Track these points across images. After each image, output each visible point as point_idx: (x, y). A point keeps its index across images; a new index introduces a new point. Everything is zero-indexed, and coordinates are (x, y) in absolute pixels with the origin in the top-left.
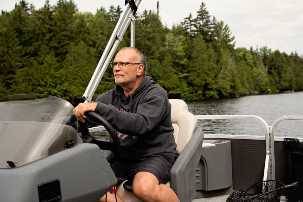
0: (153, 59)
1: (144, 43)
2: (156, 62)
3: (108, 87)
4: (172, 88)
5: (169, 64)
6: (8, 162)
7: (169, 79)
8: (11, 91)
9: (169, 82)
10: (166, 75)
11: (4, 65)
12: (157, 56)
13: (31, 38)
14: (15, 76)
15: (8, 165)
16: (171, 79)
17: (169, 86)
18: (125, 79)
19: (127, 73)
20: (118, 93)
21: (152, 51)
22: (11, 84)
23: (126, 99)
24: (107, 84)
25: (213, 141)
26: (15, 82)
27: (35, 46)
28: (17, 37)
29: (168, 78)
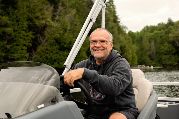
6: (6, 114)
15: (6, 115)
20: (91, 62)
23: (98, 67)
25: (166, 103)
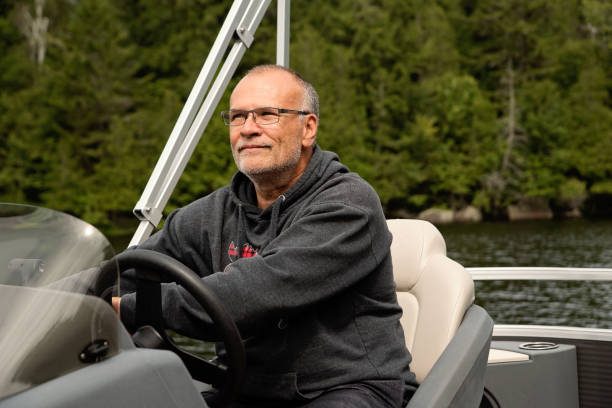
0: (539, 78)
1: (509, 29)
2: (547, 88)
3: (388, 170)
4: (602, 174)
5: (594, 94)
7: (592, 145)
8: (97, 183)
9: (592, 156)
10: (583, 132)
11: (79, 104)
12: (552, 70)
13: (165, 23)
14: (108, 137)
16: (599, 145)
17: (591, 168)
18: (276, 157)
19: (280, 141)
20: (236, 200)
21: (536, 53)
22: (95, 160)
24: (387, 162)
25: (522, 345)
26: (108, 155)
27: (173, 46)
28: (125, 19)
29: (588, 140)
